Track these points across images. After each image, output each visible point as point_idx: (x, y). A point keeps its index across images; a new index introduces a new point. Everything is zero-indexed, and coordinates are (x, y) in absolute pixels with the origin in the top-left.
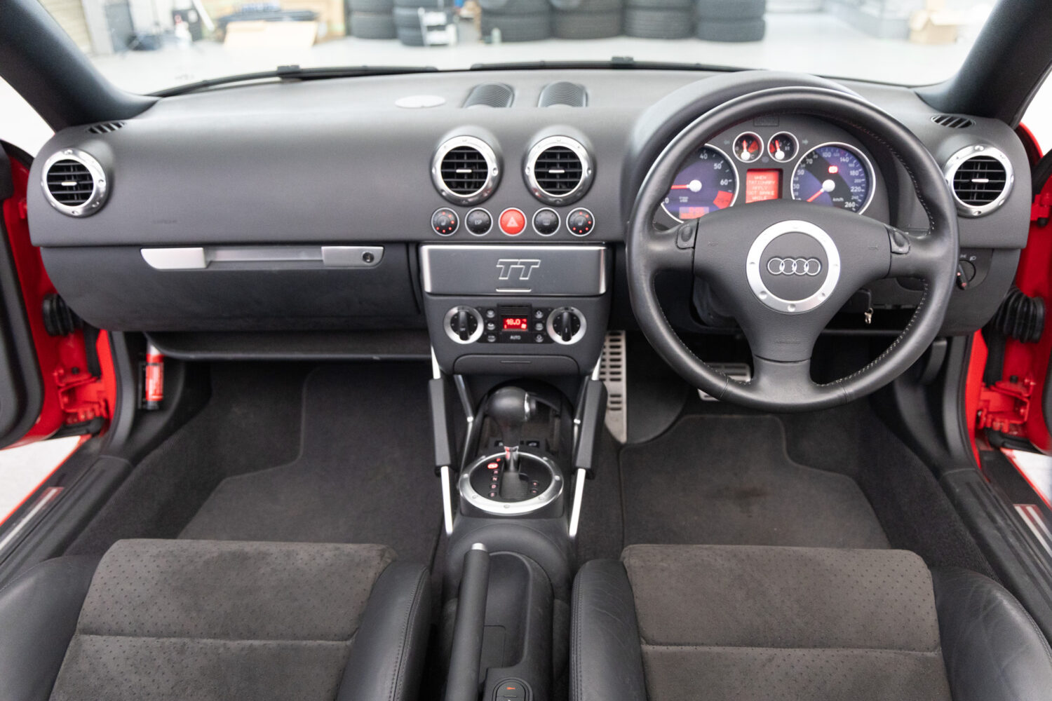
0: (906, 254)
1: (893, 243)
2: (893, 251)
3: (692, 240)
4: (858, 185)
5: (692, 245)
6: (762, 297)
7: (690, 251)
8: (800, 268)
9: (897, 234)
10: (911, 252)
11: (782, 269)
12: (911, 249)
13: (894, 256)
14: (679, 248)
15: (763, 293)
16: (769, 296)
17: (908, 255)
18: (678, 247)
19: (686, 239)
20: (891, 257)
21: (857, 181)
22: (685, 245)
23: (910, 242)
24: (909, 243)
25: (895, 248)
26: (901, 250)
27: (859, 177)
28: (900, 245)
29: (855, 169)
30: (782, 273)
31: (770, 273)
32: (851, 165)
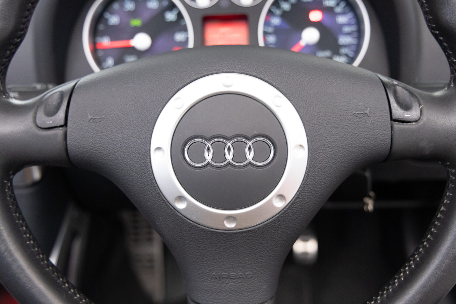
0: (416, 121)
1: (394, 105)
2: (394, 118)
3: (61, 114)
4: (349, 34)
5: (62, 122)
6: (181, 206)
7: (60, 132)
8: (239, 155)
9: (399, 89)
10: (424, 118)
11: (208, 157)
12: (425, 112)
13: (397, 125)
14: (41, 128)
15: (181, 198)
16: (190, 204)
17: (421, 123)
18: (38, 127)
19: (51, 113)
20: (392, 127)
21: (347, 29)
22: (50, 122)
23: (421, 101)
24: (420, 105)
25: (398, 112)
26: (407, 115)
27: (349, 24)
28: (406, 107)
29: (343, 13)
30: (209, 164)
31: (190, 165)
32: (338, 10)
